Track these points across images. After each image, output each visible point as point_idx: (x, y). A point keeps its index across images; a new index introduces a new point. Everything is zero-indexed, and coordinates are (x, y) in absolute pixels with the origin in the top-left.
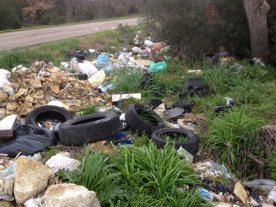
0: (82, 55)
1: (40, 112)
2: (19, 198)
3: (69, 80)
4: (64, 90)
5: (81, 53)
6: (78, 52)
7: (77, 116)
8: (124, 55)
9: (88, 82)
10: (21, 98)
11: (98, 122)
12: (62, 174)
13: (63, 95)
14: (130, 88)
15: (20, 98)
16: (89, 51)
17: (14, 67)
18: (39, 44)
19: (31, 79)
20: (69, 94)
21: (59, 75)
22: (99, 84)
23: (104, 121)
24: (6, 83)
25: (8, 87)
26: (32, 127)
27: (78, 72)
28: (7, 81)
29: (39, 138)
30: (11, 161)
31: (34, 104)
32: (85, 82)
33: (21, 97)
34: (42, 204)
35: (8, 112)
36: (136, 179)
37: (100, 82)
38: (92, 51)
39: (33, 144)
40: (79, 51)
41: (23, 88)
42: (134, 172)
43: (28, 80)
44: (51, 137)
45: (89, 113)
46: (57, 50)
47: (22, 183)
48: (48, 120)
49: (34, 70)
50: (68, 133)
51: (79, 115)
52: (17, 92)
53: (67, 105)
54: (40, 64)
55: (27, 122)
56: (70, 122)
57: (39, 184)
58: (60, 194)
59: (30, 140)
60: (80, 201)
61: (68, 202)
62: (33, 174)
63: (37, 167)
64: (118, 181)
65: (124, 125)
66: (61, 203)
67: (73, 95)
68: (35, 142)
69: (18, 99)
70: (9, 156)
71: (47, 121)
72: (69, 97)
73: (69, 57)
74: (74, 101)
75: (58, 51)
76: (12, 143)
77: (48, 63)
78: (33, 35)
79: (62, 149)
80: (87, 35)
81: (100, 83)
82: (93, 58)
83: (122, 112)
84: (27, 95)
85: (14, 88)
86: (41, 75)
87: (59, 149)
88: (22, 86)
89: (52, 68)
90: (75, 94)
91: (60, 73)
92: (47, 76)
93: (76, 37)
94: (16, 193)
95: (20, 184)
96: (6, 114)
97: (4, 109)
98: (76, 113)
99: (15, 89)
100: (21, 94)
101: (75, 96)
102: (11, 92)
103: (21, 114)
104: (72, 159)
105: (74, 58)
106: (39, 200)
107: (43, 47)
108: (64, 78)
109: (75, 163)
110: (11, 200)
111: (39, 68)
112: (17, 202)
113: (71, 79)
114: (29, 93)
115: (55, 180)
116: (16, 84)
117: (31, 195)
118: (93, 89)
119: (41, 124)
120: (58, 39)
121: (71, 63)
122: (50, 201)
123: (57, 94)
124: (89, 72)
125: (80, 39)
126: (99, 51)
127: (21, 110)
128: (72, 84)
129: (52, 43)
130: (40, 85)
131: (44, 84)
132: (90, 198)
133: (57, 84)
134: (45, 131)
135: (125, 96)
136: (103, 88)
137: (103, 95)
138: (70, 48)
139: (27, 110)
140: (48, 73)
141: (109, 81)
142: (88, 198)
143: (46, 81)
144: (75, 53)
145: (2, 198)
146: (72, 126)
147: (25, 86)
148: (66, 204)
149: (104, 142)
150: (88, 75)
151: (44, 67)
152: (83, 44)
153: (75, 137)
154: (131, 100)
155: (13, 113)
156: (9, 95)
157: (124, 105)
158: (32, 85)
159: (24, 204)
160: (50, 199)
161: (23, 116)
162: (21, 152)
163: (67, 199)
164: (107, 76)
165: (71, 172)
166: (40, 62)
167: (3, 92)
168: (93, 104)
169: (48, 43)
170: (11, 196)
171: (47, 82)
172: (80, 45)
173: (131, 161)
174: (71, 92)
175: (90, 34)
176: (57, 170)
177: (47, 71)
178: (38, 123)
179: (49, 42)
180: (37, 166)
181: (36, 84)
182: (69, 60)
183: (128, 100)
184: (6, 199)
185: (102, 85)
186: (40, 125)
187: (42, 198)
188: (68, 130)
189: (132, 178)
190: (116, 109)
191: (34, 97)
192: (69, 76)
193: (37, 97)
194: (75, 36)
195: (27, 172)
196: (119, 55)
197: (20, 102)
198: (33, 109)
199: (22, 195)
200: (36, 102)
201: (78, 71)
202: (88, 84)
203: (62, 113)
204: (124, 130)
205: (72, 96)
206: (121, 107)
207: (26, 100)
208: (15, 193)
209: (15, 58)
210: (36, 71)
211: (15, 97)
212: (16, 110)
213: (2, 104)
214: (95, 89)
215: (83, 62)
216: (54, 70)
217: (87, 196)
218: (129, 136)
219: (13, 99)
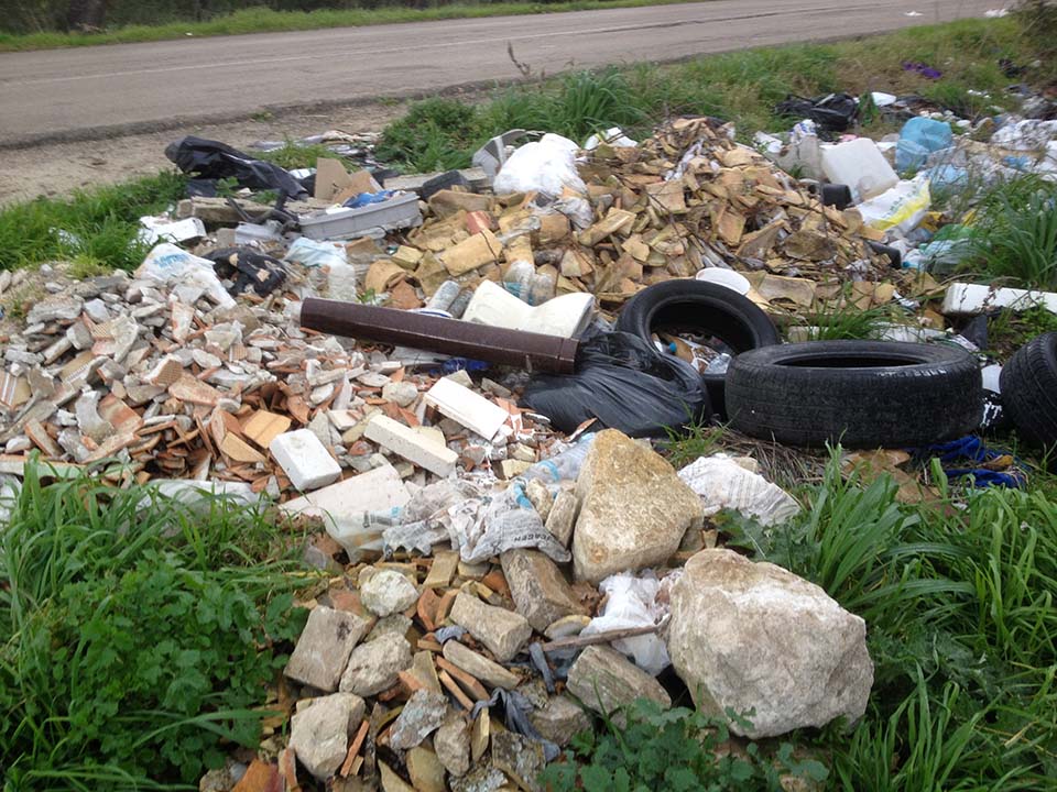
0: (840, 114)
1: (670, 299)
2: (590, 560)
3: (785, 200)
4: (761, 236)
5: (839, 103)
6: (824, 101)
7: (794, 339)
8: (1025, 126)
9: (858, 215)
10: (611, 242)
11: (891, 374)
12: (731, 527)
13: (753, 253)
14: (1041, 266)
15: (607, 240)
16: (872, 100)
17: (594, 132)
18: (684, 60)
19: (653, 178)
20: (775, 255)
21: (753, 177)
22: (894, 235)
23: (917, 374)
24: (571, 181)
25: (576, 195)
26: (636, 345)
27: (813, 178)
28: (572, 175)
29: (655, 386)
30: (558, 441)
31: (648, 270)
32: (844, 218)
33: (612, 238)
34: (656, 602)
35: (563, 283)
36: (1031, 630)
37: (901, 225)
38: (881, 99)
39: (632, 402)
40: (831, 96)
41: (623, 206)
42: (1026, 603)
43: (641, 180)
44: (696, 395)
45: (845, 337)
46: (747, 87)
47: (605, 513)
48: (686, 335)
49: (667, 149)
50: (764, 391)
51: (801, 338)
52: (602, 217)
53: (760, 293)
54: (692, 129)
55: (620, 326)
56: (773, 353)
57: (656, 534)
58: (736, 584)
59: (625, 389)
60: (806, 633)
61: (763, 623)
62: (640, 496)
63: (656, 477)
64: (947, 615)
65: (991, 411)
66: (737, 618)
67: (790, 258)
68: (641, 398)
69: (601, 245)
70: (551, 424)
71: (682, 337)
72: (774, 263)
73: (787, 116)
74: (792, 282)
75: (749, 90)
76: (567, 385)
77: (717, 127)
78: (665, 26)
79: (728, 443)
80: (871, 35)
81: (901, 231)
82: (881, 129)
83: (985, 359)
84: (631, 232)
85: (593, 205)
86: (687, 170)
87: (719, 442)
88: (618, 201)
89: (730, 147)
90: (799, 257)
91: (758, 169)
92: (709, 176)
93: (825, 42)
94: (582, 541)
95: (599, 517)
96: (556, 287)
97: (554, 268)
98: (794, 329)
99: (596, 207)
100: (613, 228)
101: (797, 264)
102: (584, 214)
103: (603, 296)
104: (772, 486)
105: (808, 122)
106: (649, 585)
107: (698, 69)
108: (771, 190)
109: (779, 503)
110: (561, 560)
111: (684, 142)
112: (578, 571)
113: (792, 196)
114: (638, 229)
115: (703, 541)
116: (601, 188)
117: (626, 563)
118: (870, 250)
119: (663, 341)
120: (757, 42)
121: (792, 140)
122: (700, 598)
123: (731, 248)
124: (860, 180)
125: (843, 49)
126: (910, 102)
127: (603, 282)
128: (795, 217)
129: (732, 57)
130: (678, 206)
131: (692, 202)
132: (845, 635)
133: (737, 209)
134: (678, 369)
135: (1007, 297)
136: (911, 253)
137: (909, 279)
138: (798, 82)
139: (622, 287)
140: (714, 164)
141: (940, 225)
142: (836, 632)
143: (704, 193)
144: (814, 103)
145: (538, 544)
146: (785, 367)
147: (629, 201)
148: (754, 626)
149: (898, 457)
150: (854, 194)
151: (702, 140)
152: (851, 70)
153: (786, 409)
154: (1036, 318)
155: (579, 287)
156: (572, 226)
157: (999, 336)
158: (652, 200)
159: (601, 584)
160: (700, 591)
161: (606, 306)
162: (593, 420)
163: (761, 611)
164: (933, 208)
165: (766, 528)
166: (693, 121)
167: (557, 210)
168: (862, 305)
169: (716, 56)
170: (563, 545)
171: (705, 196)
172: (839, 72)
173: (1017, 555)
174: (784, 245)
175: (883, 34)
176: (714, 509)
177: (711, 156)
178: (655, 336)
179: (723, 52)
180: (657, 472)
181: (668, 198)
182: (785, 130)
183: (1019, 315)
184: (548, 552)
185: (907, 241)
186: (659, 345)
187: (660, 584)
188: (765, 380)
189: (1010, 622)
190: (962, 341)
191: (651, 244)
192: (786, 184)
193: (665, 245)
194: (823, 35)
195: (624, 484)
196: (996, 127)
197: (604, 256)
198: (642, 287)
199: (599, 552)
200: (656, 261)
201: (818, 173)
202: (854, 225)
203: (742, 315)
204: (988, 432)
205: (785, 264)
206: (981, 338)
207: (624, 251)
208: (577, 538)
209: (601, 100)
210: (674, 151)
211: (593, 235)
212: (587, 280)
213: (550, 250)
214: (879, 251)
215: (839, 141)
216: (737, 155)
217: (833, 624)
218: (1005, 459)
219: (587, 240)
